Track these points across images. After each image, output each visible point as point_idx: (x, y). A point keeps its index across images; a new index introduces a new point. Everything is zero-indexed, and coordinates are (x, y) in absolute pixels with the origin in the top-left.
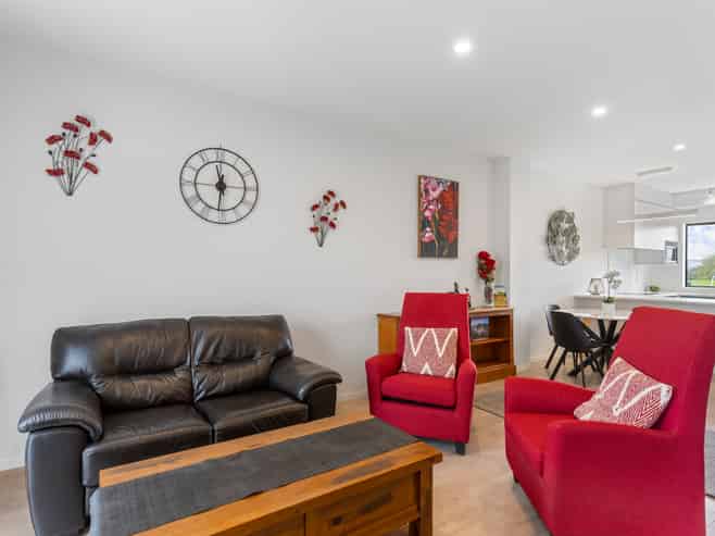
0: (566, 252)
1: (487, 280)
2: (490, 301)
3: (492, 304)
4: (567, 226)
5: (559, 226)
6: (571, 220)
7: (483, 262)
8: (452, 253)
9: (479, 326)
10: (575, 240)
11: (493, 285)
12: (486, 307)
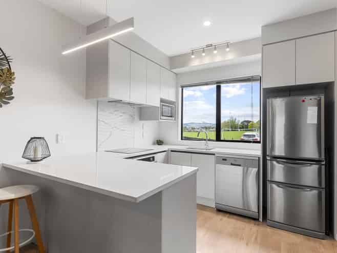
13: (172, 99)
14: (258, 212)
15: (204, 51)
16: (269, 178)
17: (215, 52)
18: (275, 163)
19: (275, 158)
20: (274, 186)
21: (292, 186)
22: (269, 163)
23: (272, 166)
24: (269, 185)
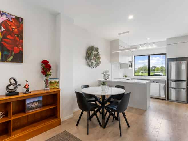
0: (95, 63)
1: (46, 75)
2: (47, 87)
3: (49, 88)
4: (95, 52)
5: (92, 52)
6: (97, 50)
7: (44, 65)
8: (18, 58)
9: (33, 103)
10: (99, 58)
11: (49, 77)
12: (45, 90)
13: (131, 60)
14: (166, 97)
15: (145, 45)
16: (169, 86)
17: (149, 45)
18: (171, 82)
19: (172, 80)
20: (171, 89)
21: (178, 89)
22: (169, 82)
23: (170, 83)
24: (169, 89)
